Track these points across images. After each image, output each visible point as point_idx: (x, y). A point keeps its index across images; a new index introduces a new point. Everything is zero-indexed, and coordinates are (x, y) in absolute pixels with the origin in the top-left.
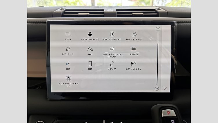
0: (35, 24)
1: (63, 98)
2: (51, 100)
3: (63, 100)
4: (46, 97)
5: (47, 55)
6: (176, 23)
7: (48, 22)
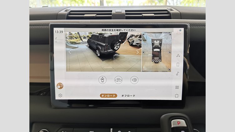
0: (38, 27)
2: (56, 108)
4: (50, 104)
5: (51, 60)
6: (189, 26)
7: (51, 25)
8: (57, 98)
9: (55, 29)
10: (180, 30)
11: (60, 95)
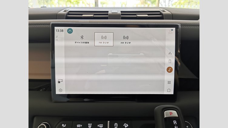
0: (39, 26)
1: (68, 100)
2: (56, 102)
3: (68, 102)
4: (50, 99)
5: (52, 58)
6: (180, 26)
7: (52, 24)
8: (58, 92)
9: (56, 28)
10: (172, 30)
11: (61, 90)
